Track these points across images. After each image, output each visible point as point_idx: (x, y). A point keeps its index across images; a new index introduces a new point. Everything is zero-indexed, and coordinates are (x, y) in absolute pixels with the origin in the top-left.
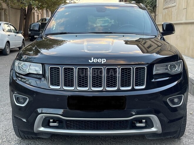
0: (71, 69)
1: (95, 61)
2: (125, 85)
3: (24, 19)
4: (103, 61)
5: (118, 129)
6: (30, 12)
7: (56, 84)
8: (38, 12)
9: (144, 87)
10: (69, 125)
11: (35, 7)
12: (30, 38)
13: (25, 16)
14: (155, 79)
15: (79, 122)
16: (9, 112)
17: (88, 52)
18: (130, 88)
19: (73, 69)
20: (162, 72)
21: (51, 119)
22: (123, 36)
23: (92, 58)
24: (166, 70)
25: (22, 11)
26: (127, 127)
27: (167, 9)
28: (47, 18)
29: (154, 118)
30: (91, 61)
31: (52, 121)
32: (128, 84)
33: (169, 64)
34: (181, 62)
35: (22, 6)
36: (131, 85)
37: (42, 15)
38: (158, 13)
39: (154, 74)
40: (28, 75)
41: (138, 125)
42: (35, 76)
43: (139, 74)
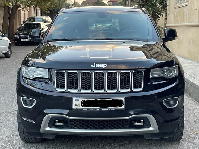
0: (75, 74)
1: (97, 66)
2: (124, 88)
3: (8, 18)
4: (105, 66)
5: (118, 128)
6: (15, 10)
7: (61, 87)
8: (24, 10)
9: (141, 89)
10: (73, 124)
11: (21, 4)
12: (16, 41)
13: (9, 15)
14: (151, 82)
15: (82, 122)
16: (7, 121)
17: (90, 58)
18: (128, 90)
19: (77, 73)
20: (158, 76)
21: (57, 119)
22: (124, 43)
23: (95, 64)
24: (162, 74)
25: (6, 9)
26: (126, 126)
27: (179, 9)
28: (35, 17)
29: (151, 117)
30: (93, 66)
31: (58, 121)
32: (127, 87)
33: (166, 69)
34: (177, 67)
35: (7, 4)
36: (129, 88)
37: (29, 13)
38: (169, 13)
39: (150, 78)
40: (35, 79)
41: (136, 124)
42: (42, 80)
43: (137, 78)
